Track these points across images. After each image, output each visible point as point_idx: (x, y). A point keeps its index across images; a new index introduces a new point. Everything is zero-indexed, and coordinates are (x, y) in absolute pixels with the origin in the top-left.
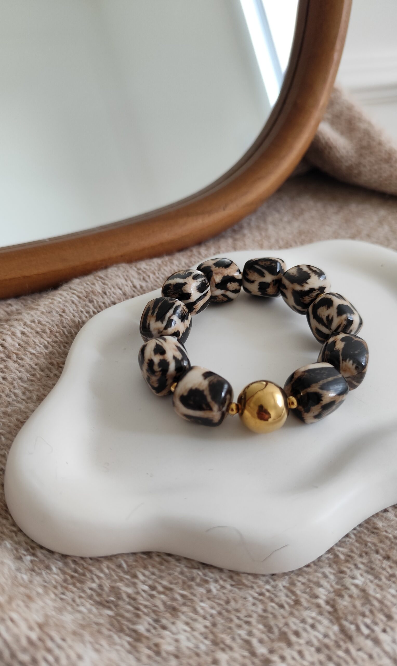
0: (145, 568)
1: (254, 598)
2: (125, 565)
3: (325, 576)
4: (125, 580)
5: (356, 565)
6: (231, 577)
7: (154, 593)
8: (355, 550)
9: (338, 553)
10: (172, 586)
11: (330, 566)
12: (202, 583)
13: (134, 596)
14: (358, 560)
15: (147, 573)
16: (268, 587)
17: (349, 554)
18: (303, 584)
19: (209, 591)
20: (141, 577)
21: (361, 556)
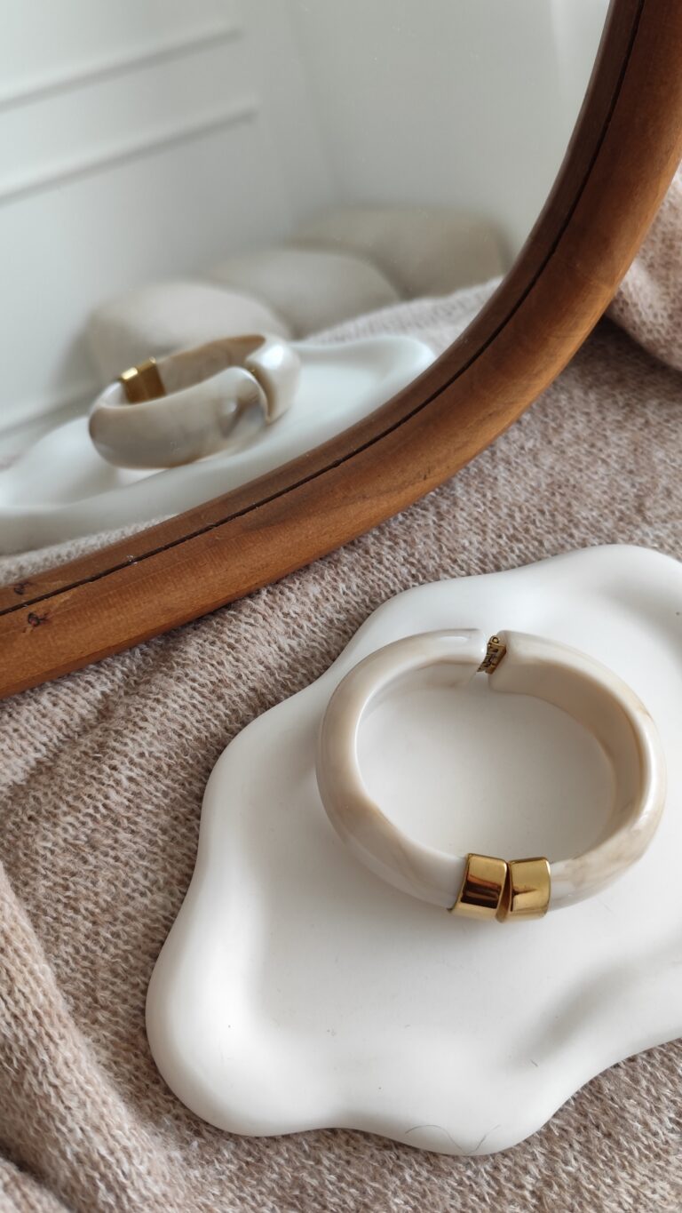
0: (330, 1149)
1: (453, 1188)
2: (306, 1147)
3: (535, 1159)
4: (309, 1167)
5: (571, 1146)
6: (427, 1160)
7: (343, 1185)
8: (572, 1121)
9: (552, 1127)
10: (364, 1177)
11: (542, 1145)
12: (395, 1169)
13: (320, 1189)
14: (575, 1137)
15: (332, 1156)
16: (469, 1173)
17: (566, 1128)
18: (509, 1169)
19: (403, 1181)
20: (326, 1162)
21: (579, 1132)
